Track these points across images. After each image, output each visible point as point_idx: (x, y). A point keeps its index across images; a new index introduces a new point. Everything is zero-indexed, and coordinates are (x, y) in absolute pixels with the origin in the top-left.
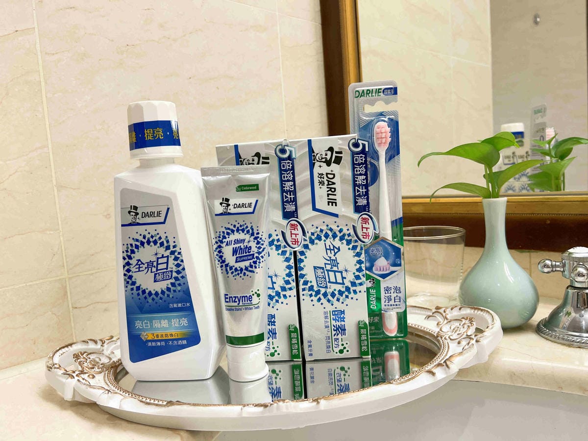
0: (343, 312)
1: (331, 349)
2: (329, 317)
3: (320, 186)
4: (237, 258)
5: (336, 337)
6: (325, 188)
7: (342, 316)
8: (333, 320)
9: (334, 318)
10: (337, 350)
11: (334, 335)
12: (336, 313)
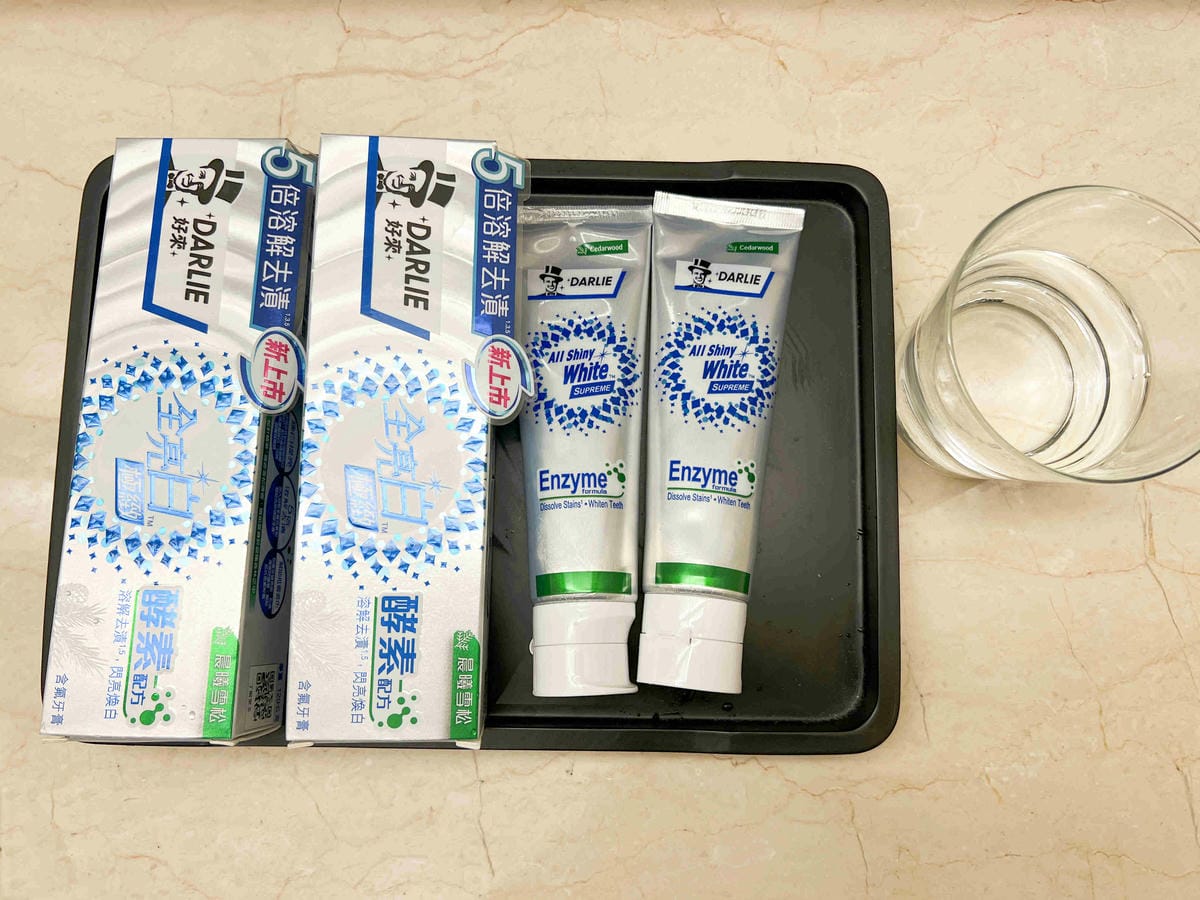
0: (412, 603)
1: (365, 712)
2: (372, 615)
3: (387, 254)
4: (574, 387)
5: (384, 675)
6: (400, 260)
7: (409, 616)
8: (383, 623)
9: (386, 619)
10: (383, 715)
11: (381, 670)
12: (394, 604)
